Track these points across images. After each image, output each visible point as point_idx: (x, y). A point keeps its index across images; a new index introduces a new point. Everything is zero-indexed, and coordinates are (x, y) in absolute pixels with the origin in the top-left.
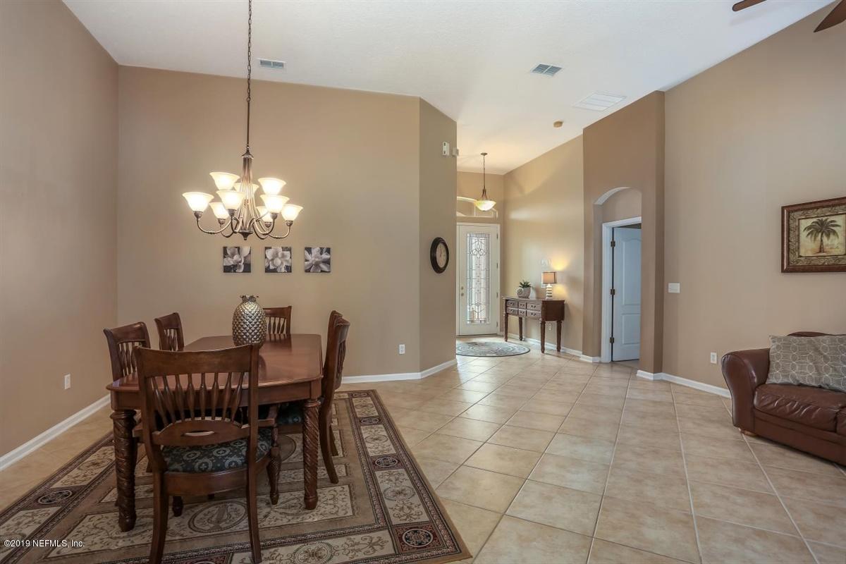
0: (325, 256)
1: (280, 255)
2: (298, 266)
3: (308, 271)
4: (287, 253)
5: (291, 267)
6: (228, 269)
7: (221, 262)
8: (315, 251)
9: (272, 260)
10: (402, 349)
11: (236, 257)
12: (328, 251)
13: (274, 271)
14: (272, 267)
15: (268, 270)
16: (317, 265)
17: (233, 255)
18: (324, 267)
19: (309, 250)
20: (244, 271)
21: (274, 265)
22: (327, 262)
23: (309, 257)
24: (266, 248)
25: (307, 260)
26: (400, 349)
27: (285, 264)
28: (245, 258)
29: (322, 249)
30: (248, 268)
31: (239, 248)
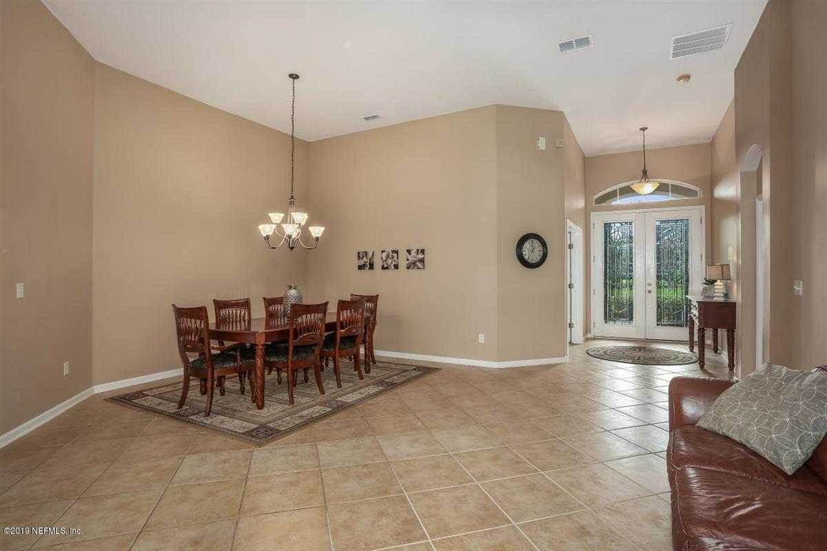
0: (420, 256)
1: (390, 256)
2: (403, 263)
3: (408, 268)
4: (395, 255)
5: (398, 265)
6: (360, 267)
7: (356, 263)
8: (413, 253)
9: (386, 260)
10: (481, 338)
11: (365, 259)
12: (423, 252)
13: (387, 268)
14: (385, 266)
15: (383, 268)
16: (414, 263)
17: (363, 257)
18: (419, 265)
19: (409, 251)
20: (369, 269)
21: (387, 264)
22: (422, 261)
23: (409, 257)
24: (383, 252)
25: (408, 260)
26: (480, 339)
27: (394, 263)
28: (370, 259)
29: (418, 250)
30: (371, 267)
31: (366, 252)
